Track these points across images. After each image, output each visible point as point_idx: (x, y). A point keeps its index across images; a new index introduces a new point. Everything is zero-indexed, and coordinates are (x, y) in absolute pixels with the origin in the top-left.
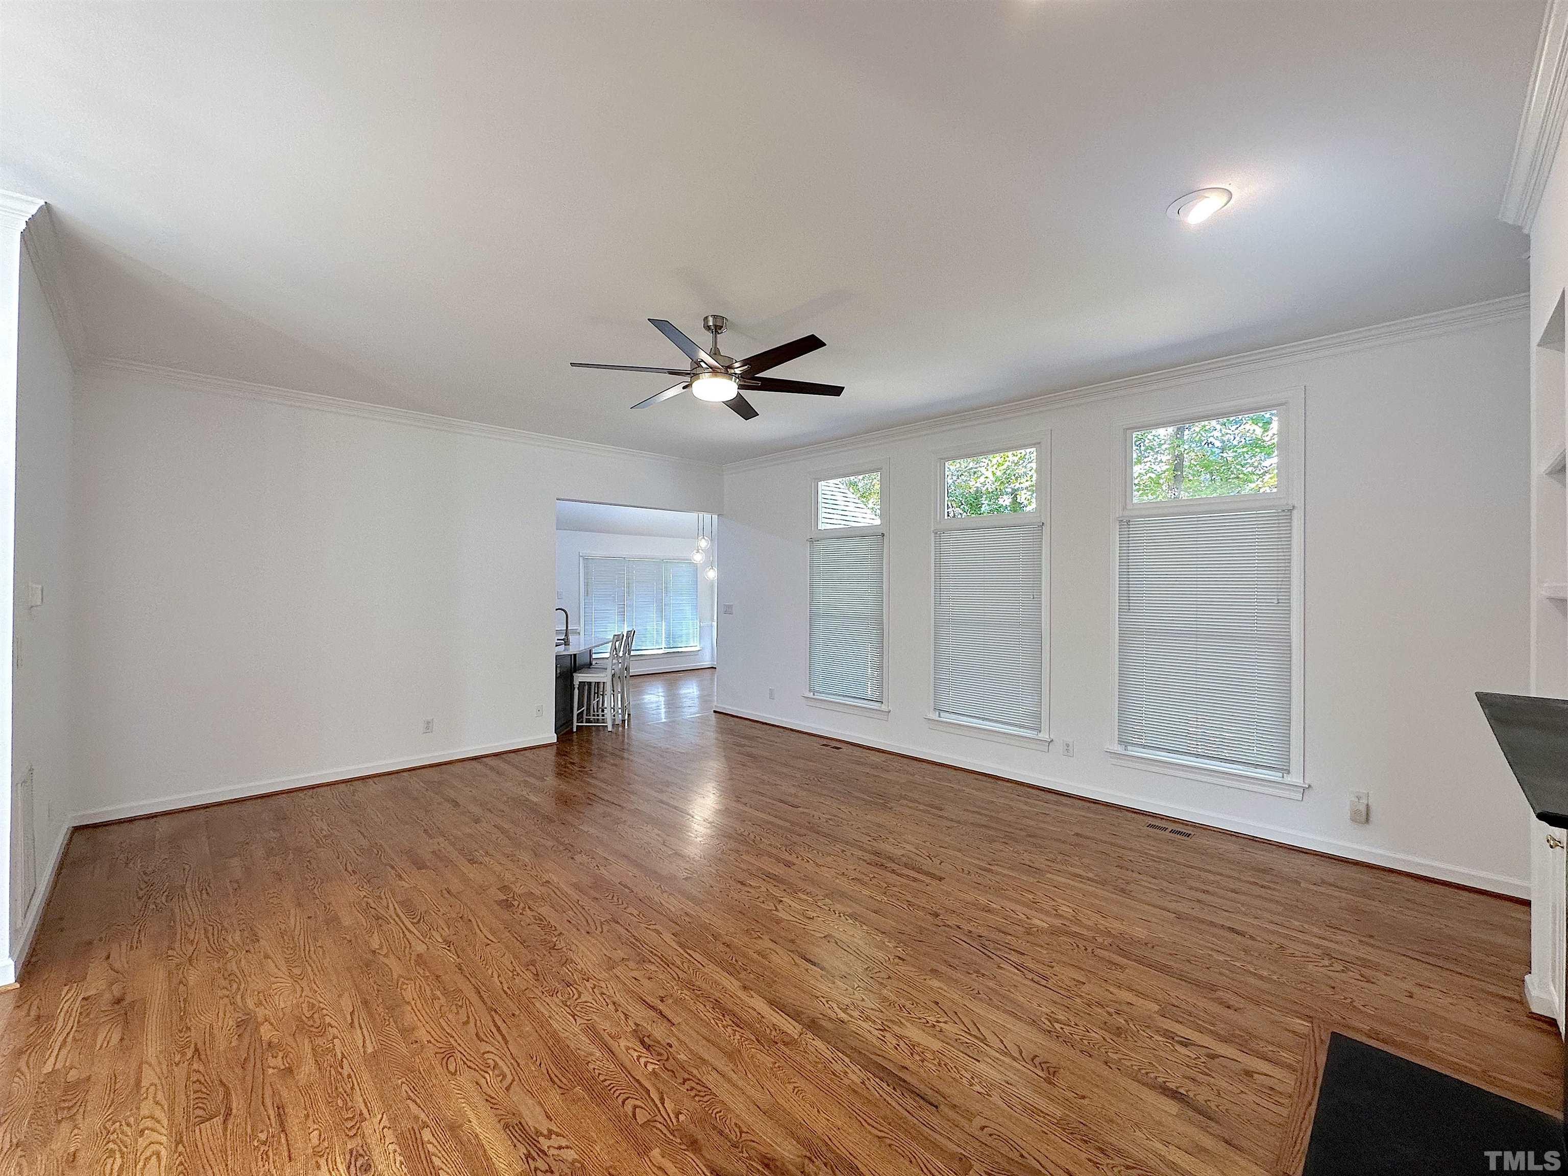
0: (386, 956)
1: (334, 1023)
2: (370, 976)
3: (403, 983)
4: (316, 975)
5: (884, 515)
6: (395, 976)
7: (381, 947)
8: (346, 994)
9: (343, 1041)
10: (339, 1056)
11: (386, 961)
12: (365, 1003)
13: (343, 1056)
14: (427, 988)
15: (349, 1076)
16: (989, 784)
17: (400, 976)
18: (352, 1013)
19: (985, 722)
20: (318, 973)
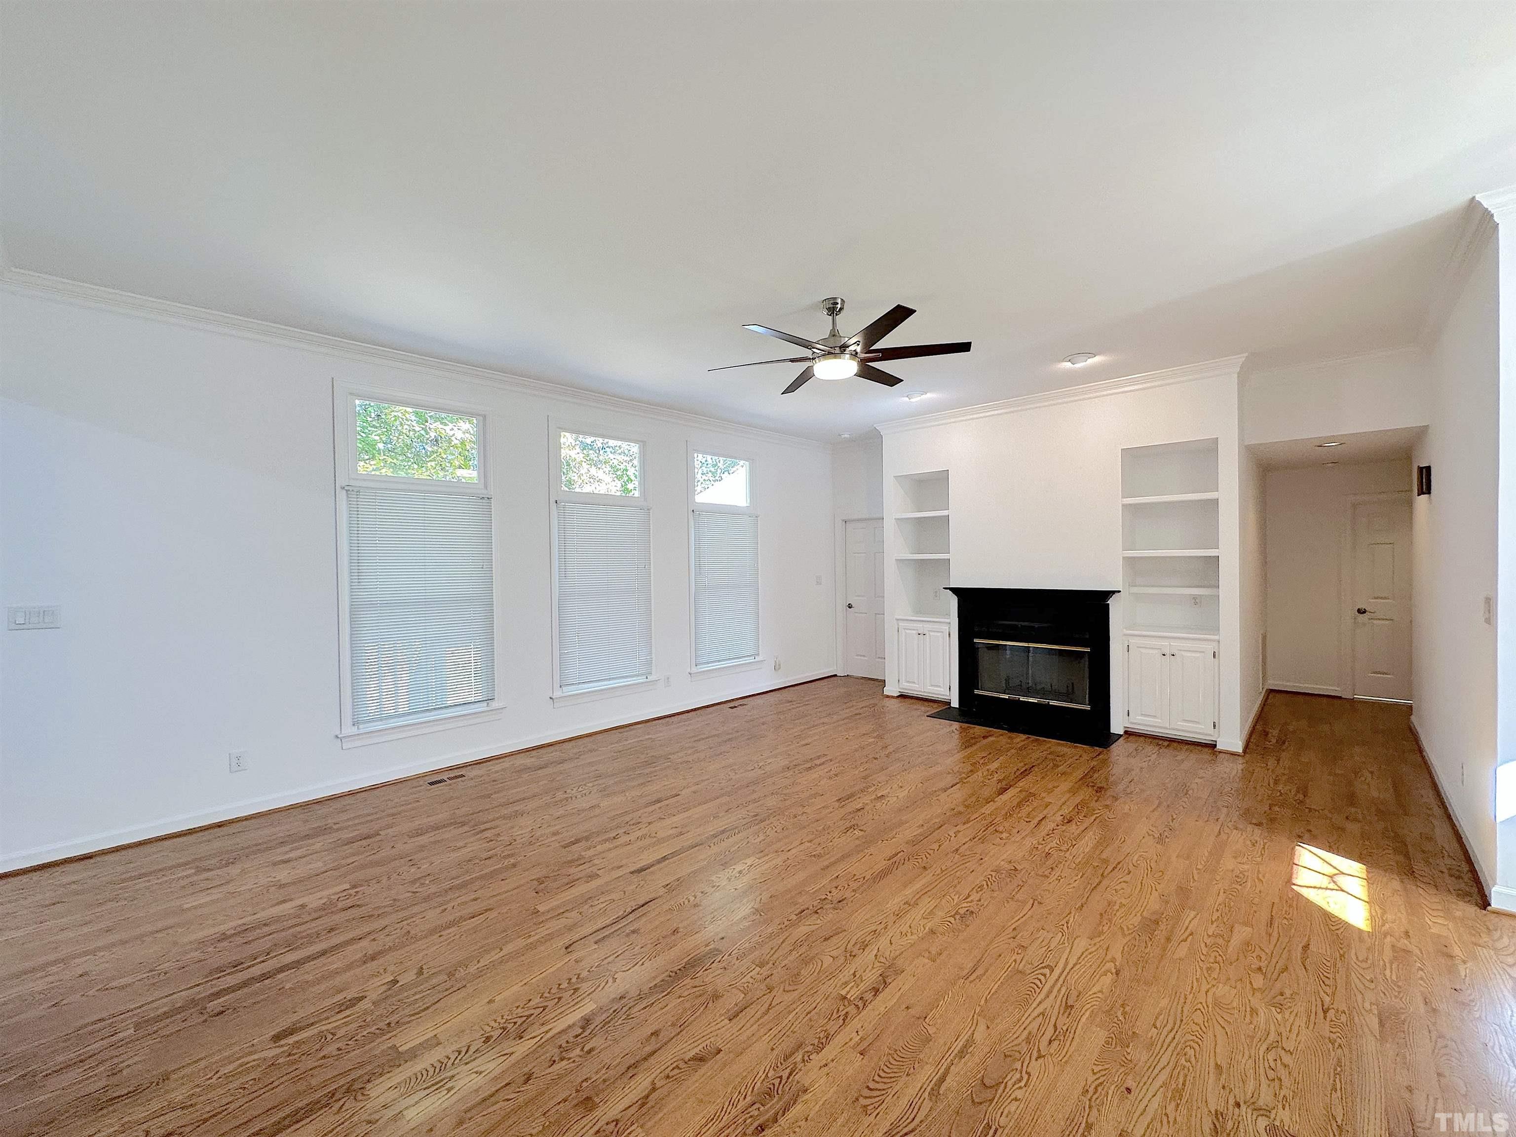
0: (1113, 960)
1: (1203, 945)
2: (1144, 955)
3: (1128, 929)
4: (1186, 995)
5: (485, 475)
6: (1128, 938)
7: (1109, 971)
8: (1175, 957)
9: (1206, 930)
10: (1215, 924)
11: (1118, 956)
12: (1168, 939)
13: (1212, 923)
14: (1118, 914)
15: (1218, 910)
16: (616, 735)
17: (1124, 935)
18: (1185, 940)
19: (611, 682)
20: (1183, 996)
